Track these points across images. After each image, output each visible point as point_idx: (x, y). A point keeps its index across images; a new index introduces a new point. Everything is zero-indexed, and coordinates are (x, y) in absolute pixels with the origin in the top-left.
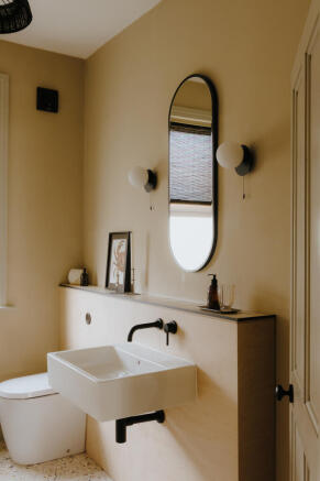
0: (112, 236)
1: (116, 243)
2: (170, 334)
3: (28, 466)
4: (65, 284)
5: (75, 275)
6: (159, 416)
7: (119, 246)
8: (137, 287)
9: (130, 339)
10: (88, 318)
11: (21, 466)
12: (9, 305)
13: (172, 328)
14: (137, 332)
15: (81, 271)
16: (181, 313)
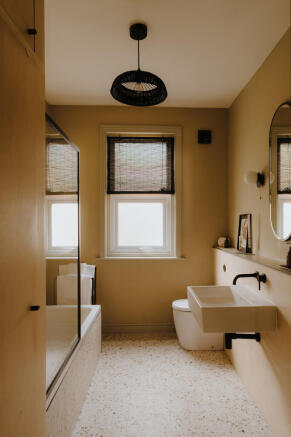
0: (241, 217)
1: (243, 221)
2: (262, 283)
3: (189, 351)
4: (216, 246)
5: (222, 241)
6: (257, 337)
7: (245, 223)
8: (254, 251)
9: (234, 283)
10: (225, 268)
11: (184, 349)
12: (183, 257)
13: (262, 279)
14: (239, 280)
15: (224, 239)
16: (270, 270)
